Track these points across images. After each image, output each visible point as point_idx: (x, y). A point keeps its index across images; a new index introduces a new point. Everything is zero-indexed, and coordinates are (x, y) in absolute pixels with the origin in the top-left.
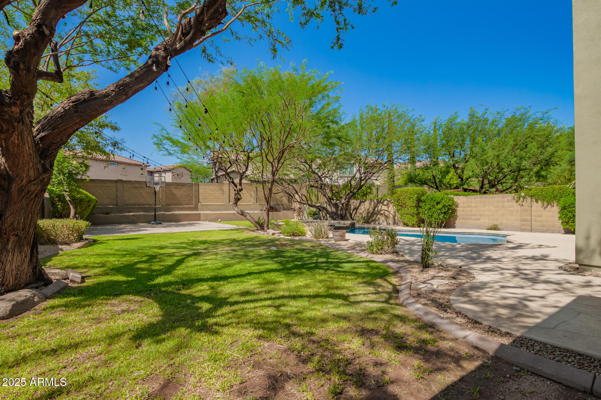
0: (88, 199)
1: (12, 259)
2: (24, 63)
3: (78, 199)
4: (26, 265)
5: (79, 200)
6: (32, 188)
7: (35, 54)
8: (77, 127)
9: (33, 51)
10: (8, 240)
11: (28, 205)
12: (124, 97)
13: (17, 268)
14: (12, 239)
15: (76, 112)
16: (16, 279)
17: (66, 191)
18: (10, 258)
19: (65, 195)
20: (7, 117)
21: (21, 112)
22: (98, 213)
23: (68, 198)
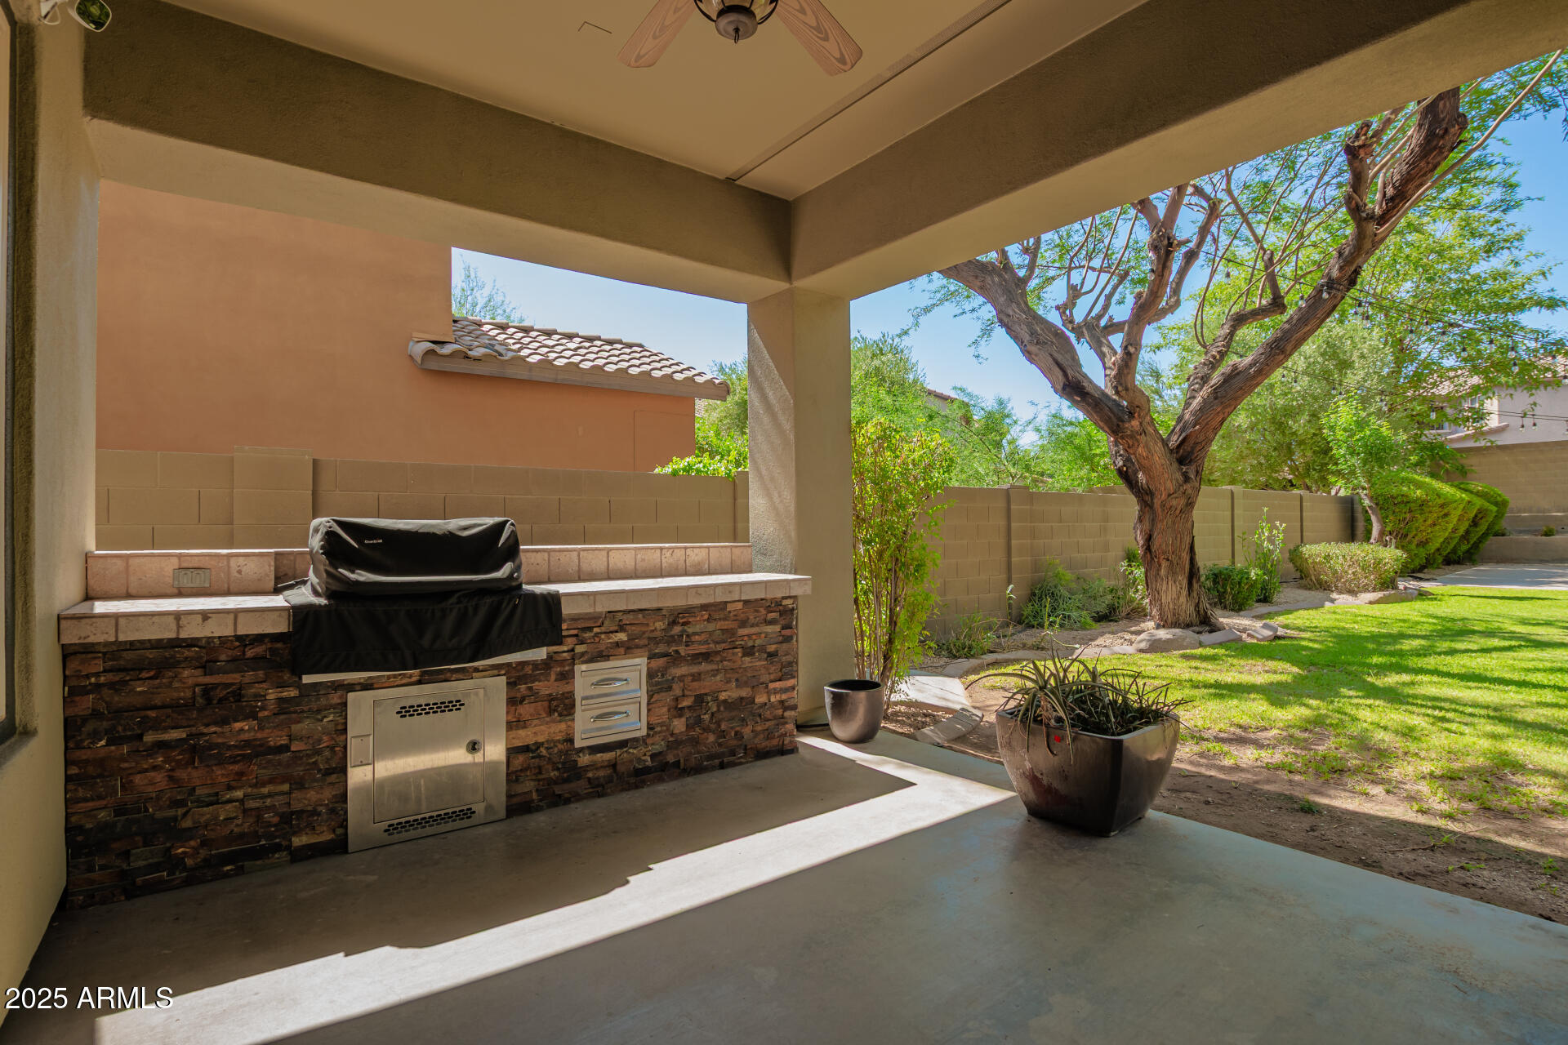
0: (1440, 501)
1: (1167, 588)
2: (1121, 384)
3: (1415, 501)
4: (1183, 599)
5: (1420, 502)
6: (1174, 503)
7: (1128, 373)
8: (1221, 416)
9: (1125, 371)
10: (1160, 565)
11: (1174, 523)
12: (1282, 357)
13: (1173, 600)
14: (1164, 564)
15: (1216, 398)
16: (1174, 615)
17: (1364, 488)
18: (1164, 588)
19: (1362, 495)
20: (1129, 433)
21: (1141, 423)
22: (1521, 532)
23: (1367, 502)
